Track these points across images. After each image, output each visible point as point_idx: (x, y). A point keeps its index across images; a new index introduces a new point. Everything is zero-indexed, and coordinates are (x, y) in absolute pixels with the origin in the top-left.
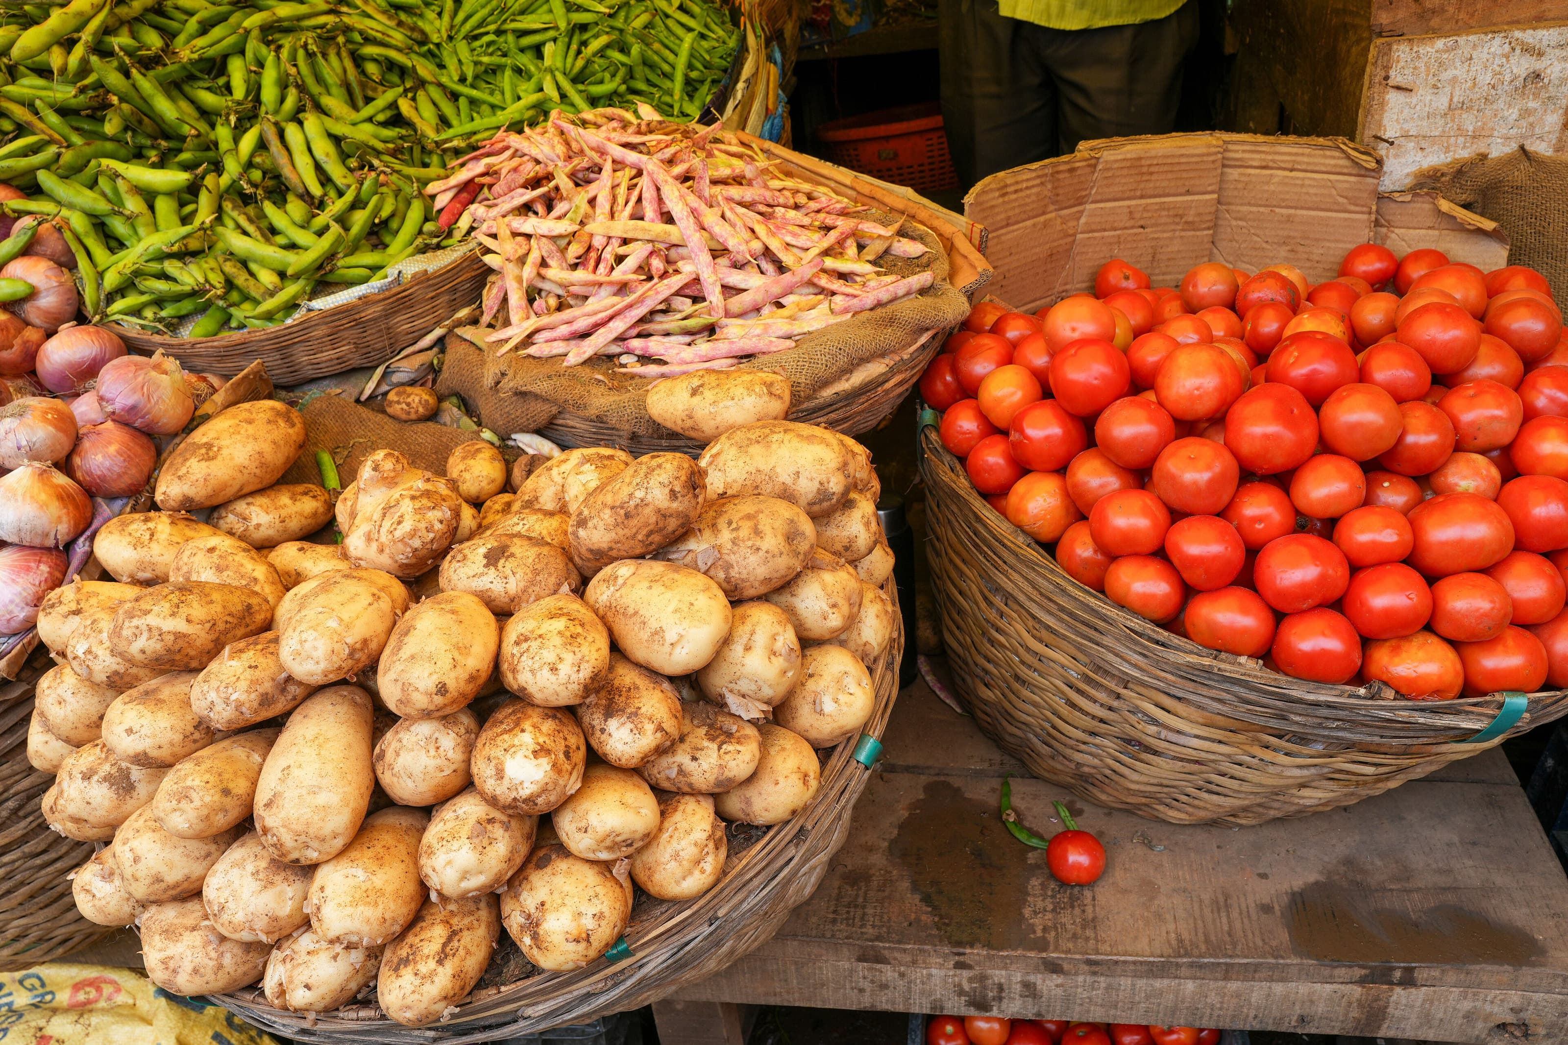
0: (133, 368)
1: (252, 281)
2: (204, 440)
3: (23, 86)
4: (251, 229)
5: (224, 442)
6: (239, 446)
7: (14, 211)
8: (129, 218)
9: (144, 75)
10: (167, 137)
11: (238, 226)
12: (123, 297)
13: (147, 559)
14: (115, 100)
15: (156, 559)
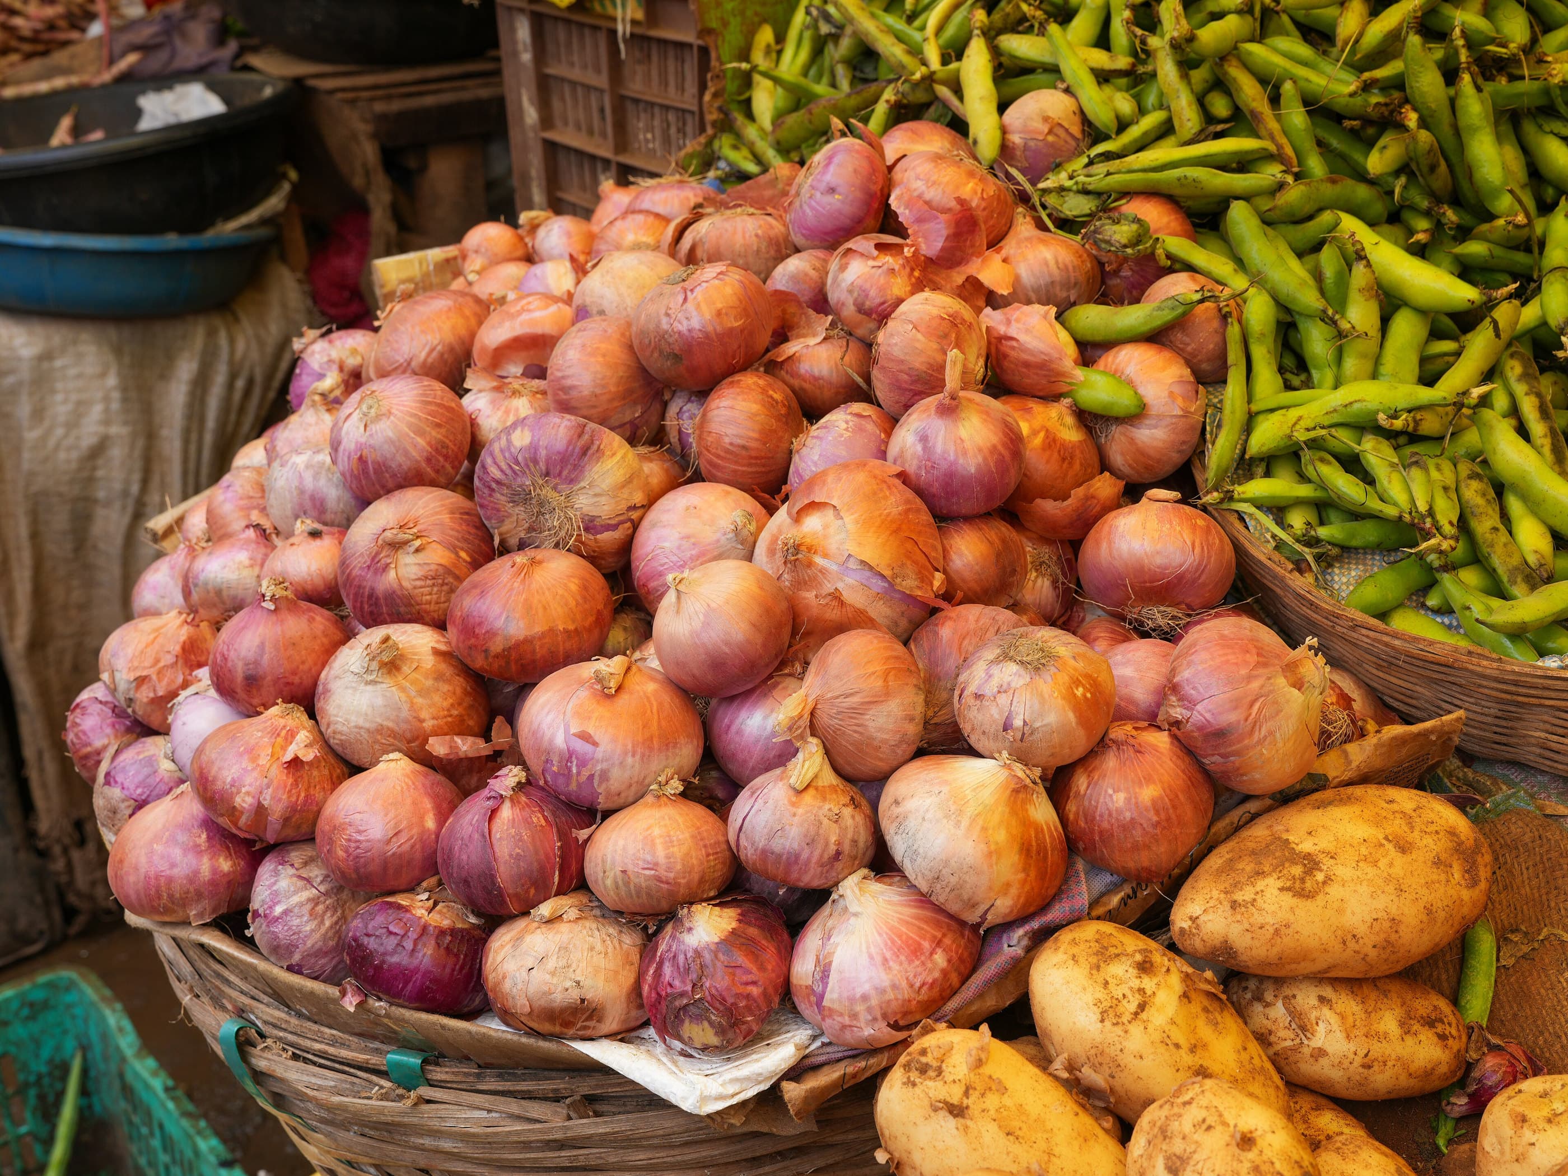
0: (1252, 658)
1: (1503, 537)
2: (1306, 846)
3: (1275, 50)
4: (1537, 428)
5: (1343, 871)
6: (1364, 889)
7: (1169, 256)
8: (1341, 335)
9: (1479, 89)
10: (1456, 201)
11: (1514, 412)
12: (1268, 474)
13: (1112, 1051)
14: (1412, 119)
15: (1127, 1060)
